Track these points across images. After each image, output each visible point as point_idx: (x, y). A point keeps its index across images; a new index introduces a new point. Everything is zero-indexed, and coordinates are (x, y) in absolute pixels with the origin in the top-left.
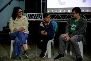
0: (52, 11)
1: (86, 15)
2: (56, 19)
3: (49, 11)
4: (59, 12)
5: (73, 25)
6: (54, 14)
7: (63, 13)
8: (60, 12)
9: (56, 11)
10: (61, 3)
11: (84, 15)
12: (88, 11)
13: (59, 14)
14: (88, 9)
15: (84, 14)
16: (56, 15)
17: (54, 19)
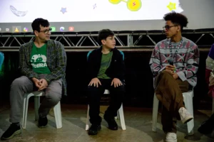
1: (69, 37)
2: (9, 47)
4: (13, 32)
5: (35, 57)
6: (3, 36)
7: (22, 34)
8: (17, 30)
9: (7, 30)
10: (17, 12)
11: (66, 37)
12: (71, 29)
13: (15, 37)
15: (66, 35)
16: (7, 38)
17: (4, 47)
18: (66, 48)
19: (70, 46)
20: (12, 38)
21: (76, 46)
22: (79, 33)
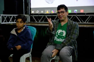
0: (37, 12)
1: (80, 16)
2: (43, 22)
3: (33, 12)
4: (45, 13)
5: (59, 31)
6: (39, 16)
7: (51, 14)
8: (47, 12)
9: (42, 12)
10: (48, 1)
11: (78, 17)
12: (82, 11)
13: (46, 16)
14: (82, 9)
15: (78, 15)
16: (42, 17)
17: (39, 22)
18: (79, 24)
19: (81, 23)
20: (45, 17)
21: (85, 23)
22: (87, 14)
